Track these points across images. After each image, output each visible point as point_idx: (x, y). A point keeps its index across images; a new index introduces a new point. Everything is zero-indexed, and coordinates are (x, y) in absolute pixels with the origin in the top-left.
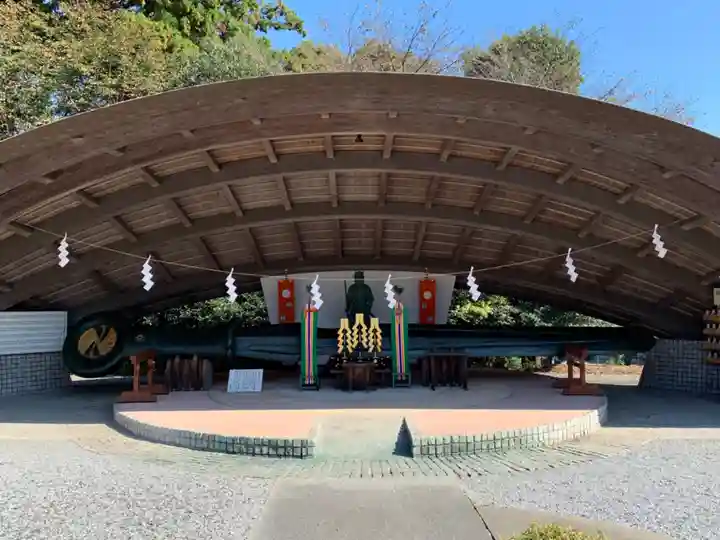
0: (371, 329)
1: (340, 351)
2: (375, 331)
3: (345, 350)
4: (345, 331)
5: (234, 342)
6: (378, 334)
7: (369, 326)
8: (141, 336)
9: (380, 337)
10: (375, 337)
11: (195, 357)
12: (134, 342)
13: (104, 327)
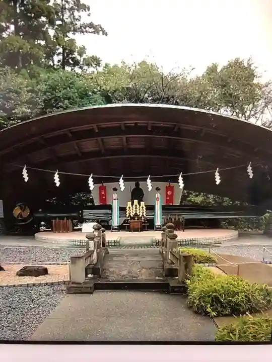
0: (141, 207)
1: (128, 216)
2: (143, 207)
3: (130, 215)
4: (129, 208)
5: (82, 212)
8: (40, 209)
9: (145, 210)
11: (65, 219)
12: (38, 212)
13: (23, 206)
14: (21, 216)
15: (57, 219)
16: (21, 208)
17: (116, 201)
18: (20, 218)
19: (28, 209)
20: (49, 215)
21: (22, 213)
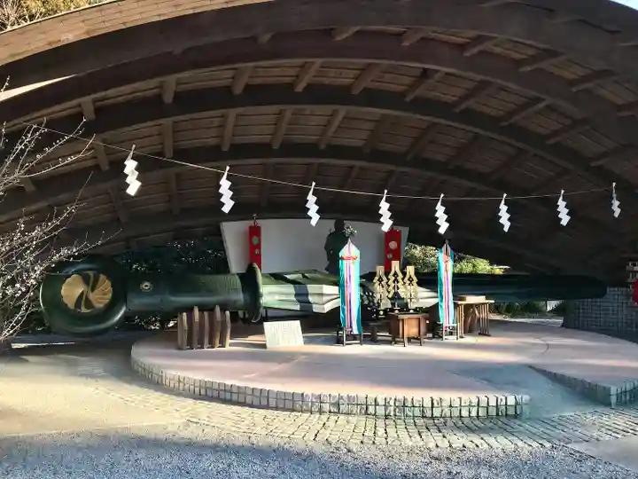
0: (407, 277)
2: (411, 279)
4: (380, 280)
11: (218, 309)
12: (141, 293)
13: (91, 273)
15: (196, 310)
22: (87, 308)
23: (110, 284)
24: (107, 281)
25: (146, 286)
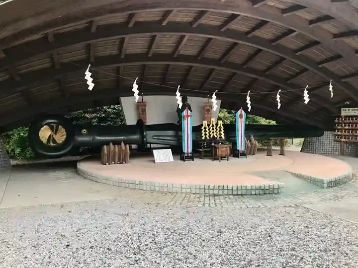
0: (218, 126)
1: (203, 138)
2: (220, 128)
3: (206, 138)
4: (205, 128)
6: (222, 129)
7: (217, 125)
8: (85, 130)
9: (223, 131)
10: (220, 131)
11: (123, 143)
12: (81, 135)
13: (54, 125)
14: (54, 141)
15: (111, 144)
16: (52, 128)
17: (189, 118)
18: (52, 144)
19: (63, 130)
20: (98, 138)
21: (55, 136)
22: (53, 143)
23: (64, 130)
24: (63, 129)
25: (84, 131)
